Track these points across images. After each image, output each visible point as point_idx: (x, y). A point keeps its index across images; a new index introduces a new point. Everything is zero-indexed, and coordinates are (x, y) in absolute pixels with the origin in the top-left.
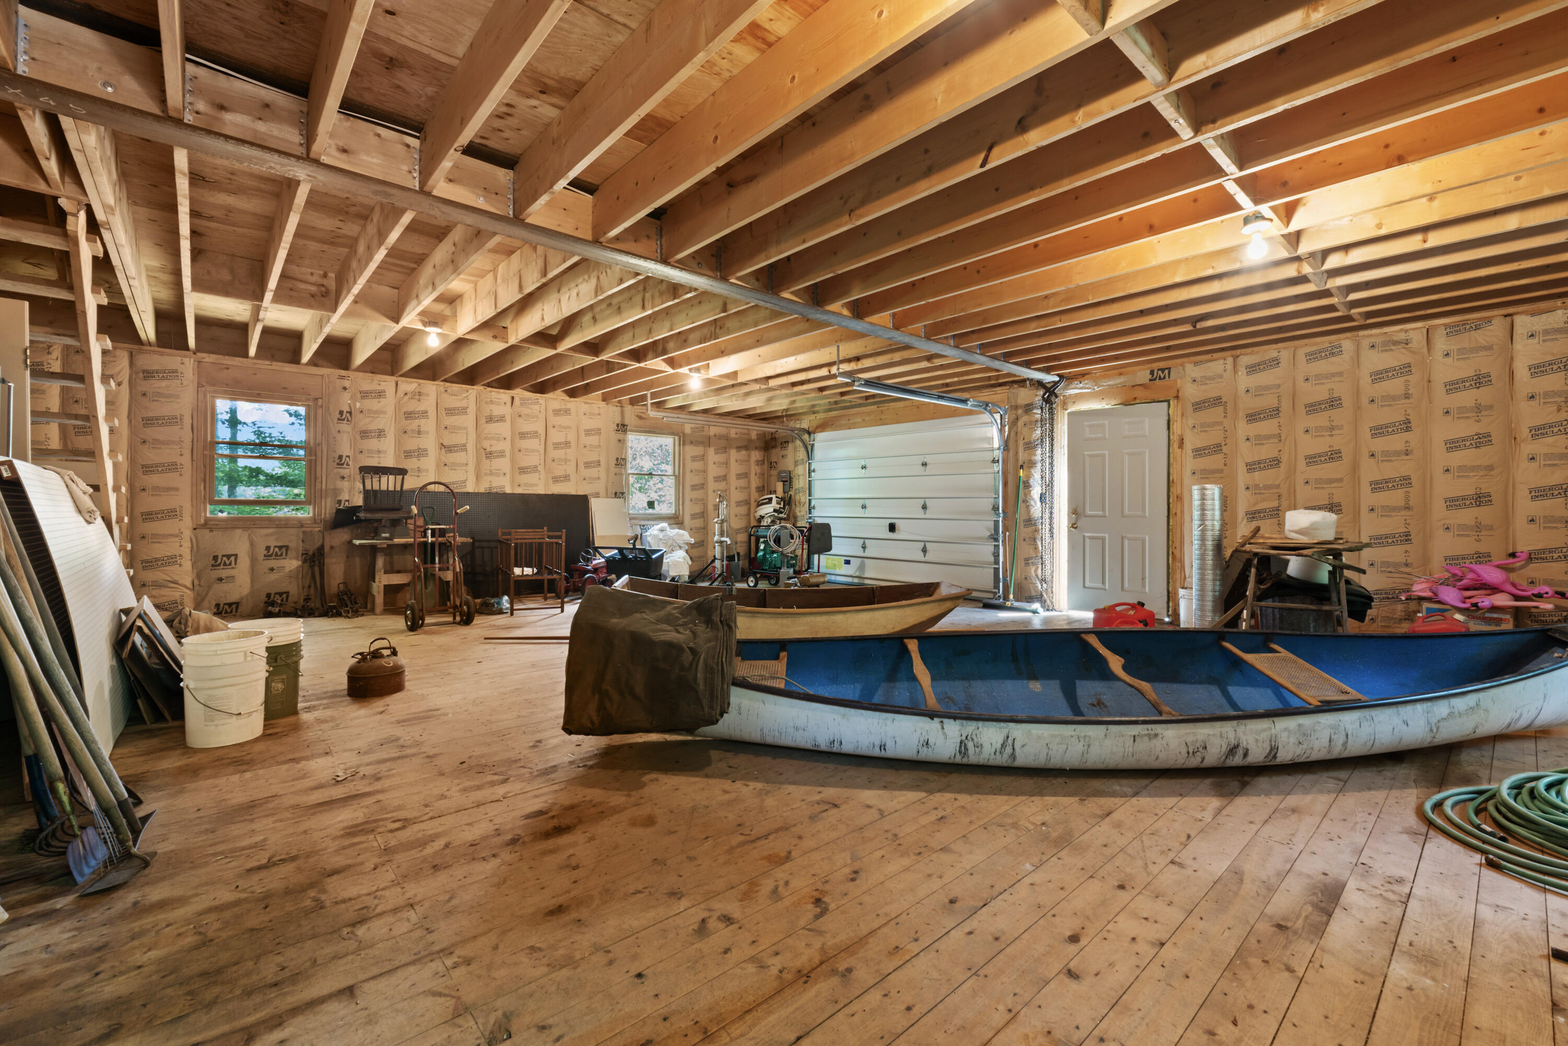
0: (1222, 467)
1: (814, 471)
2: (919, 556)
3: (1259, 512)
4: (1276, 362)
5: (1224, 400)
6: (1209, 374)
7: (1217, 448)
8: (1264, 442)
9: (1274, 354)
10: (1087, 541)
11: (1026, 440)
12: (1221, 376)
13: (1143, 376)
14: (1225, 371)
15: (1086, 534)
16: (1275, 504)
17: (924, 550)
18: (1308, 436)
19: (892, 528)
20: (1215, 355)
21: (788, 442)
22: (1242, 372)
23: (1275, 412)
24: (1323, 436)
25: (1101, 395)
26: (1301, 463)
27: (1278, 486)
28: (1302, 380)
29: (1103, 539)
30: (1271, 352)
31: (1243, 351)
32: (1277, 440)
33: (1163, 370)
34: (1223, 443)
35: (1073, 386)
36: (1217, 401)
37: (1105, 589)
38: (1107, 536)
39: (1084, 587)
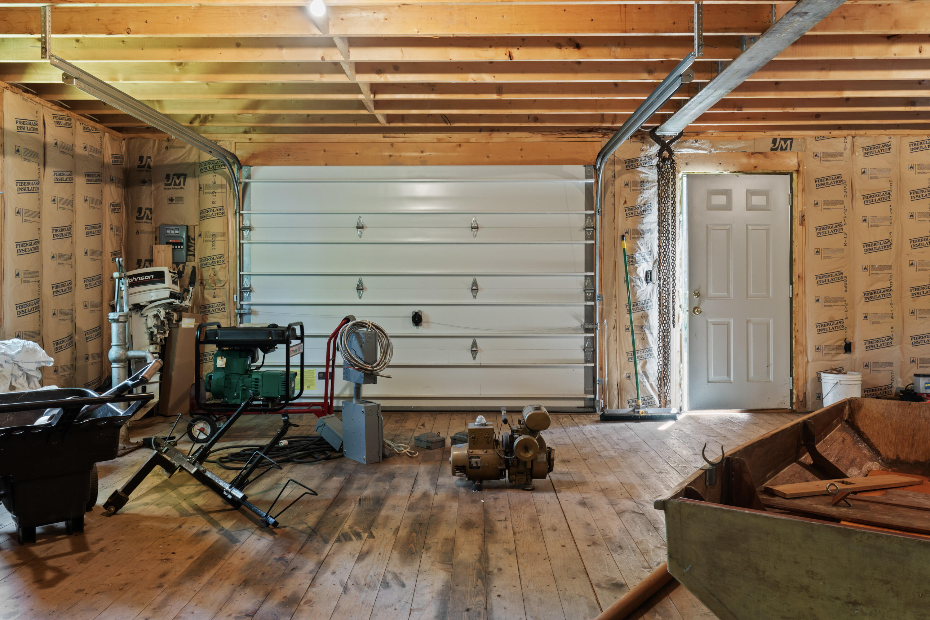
0: (842, 246)
1: (250, 229)
2: (468, 359)
3: (875, 292)
4: (886, 148)
5: (843, 179)
6: (831, 151)
7: (838, 228)
8: (879, 224)
9: (885, 140)
10: (711, 327)
11: (629, 204)
12: (841, 155)
13: (766, 144)
14: (845, 150)
15: (709, 320)
16: (887, 285)
17: (474, 351)
18: (912, 220)
19: (417, 319)
20: (835, 133)
21: (185, 176)
22: (859, 153)
23: (886, 196)
24: (924, 221)
25: (719, 160)
26: (908, 245)
27: (890, 267)
28: (907, 168)
29: (728, 325)
30: (883, 136)
31: (862, 132)
32: (888, 223)
33: (785, 140)
34: (843, 223)
35: (687, 144)
36: (838, 180)
37: (731, 382)
38: (732, 321)
39: (708, 381)
